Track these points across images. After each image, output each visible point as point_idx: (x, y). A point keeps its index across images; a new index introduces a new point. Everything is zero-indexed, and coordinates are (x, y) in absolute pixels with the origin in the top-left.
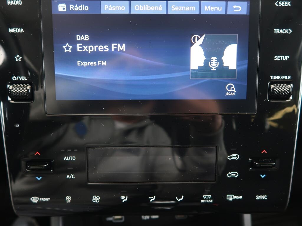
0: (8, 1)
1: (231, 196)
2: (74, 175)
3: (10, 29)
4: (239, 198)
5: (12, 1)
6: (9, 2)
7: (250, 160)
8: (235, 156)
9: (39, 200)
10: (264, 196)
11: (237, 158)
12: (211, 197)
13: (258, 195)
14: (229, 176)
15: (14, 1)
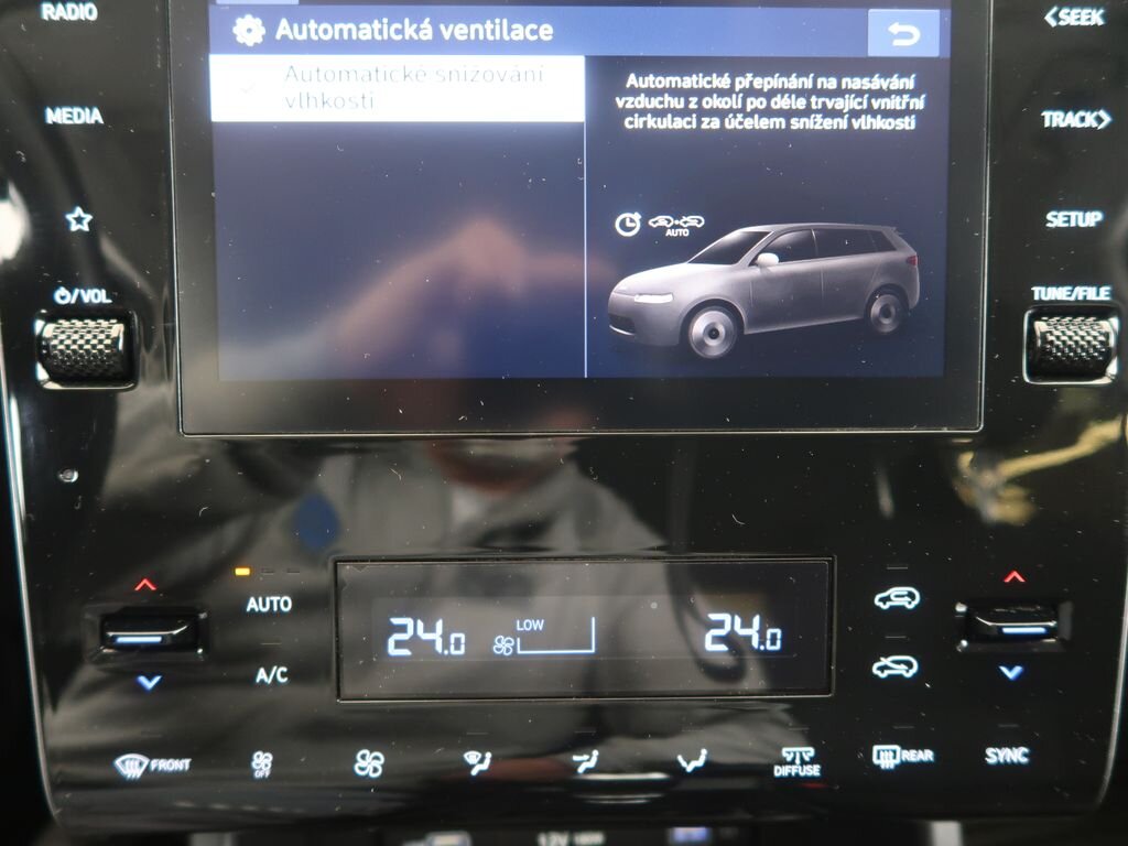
0: (44, 7)
1: (888, 750)
2: (285, 669)
4: (921, 761)
5: (60, 7)
6: (49, 9)
7: (961, 608)
8: (903, 596)
9: (148, 767)
10: (1016, 750)
11: (910, 603)
12: (812, 754)
13: (994, 747)
14: (883, 672)
15: (69, 6)
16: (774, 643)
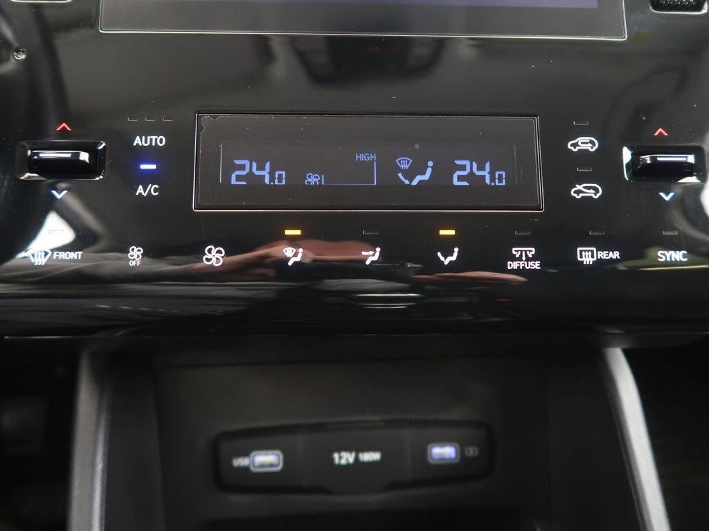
1: (588, 251)
2: (157, 187)
4: (612, 258)
8: (587, 143)
9: (52, 256)
10: (678, 252)
11: (592, 148)
12: (533, 252)
13: (662, 250)
14: (578, 195)
16: (500, 181)
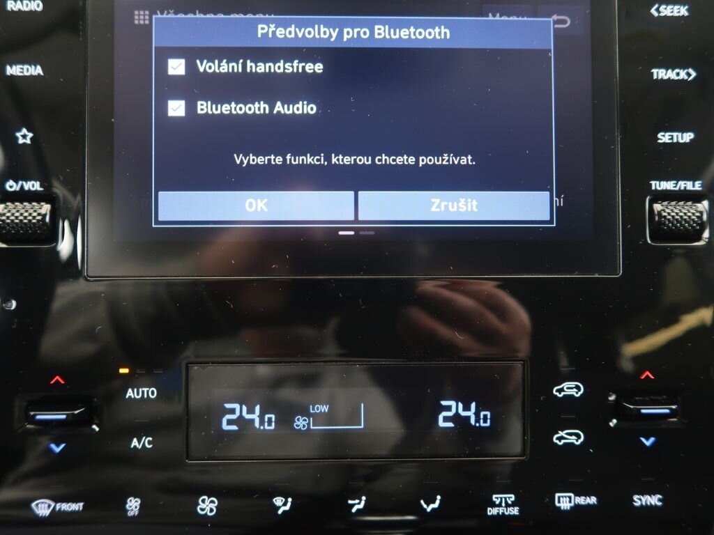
0: (9, 2)
1: (565, 497)
2: (151, 439)
3: (8, 67)
4: (589, 504)
5: (19, 2)
6: (11, 4)
7: (612, 398)
8: (572, 388)
9: (54, 508)
10: (653, 497)
11: (577, 393)
12: (513, 499)
13: (639, 495)
14: (560, 441)
15: (25, 2)
16: (485, 421)
